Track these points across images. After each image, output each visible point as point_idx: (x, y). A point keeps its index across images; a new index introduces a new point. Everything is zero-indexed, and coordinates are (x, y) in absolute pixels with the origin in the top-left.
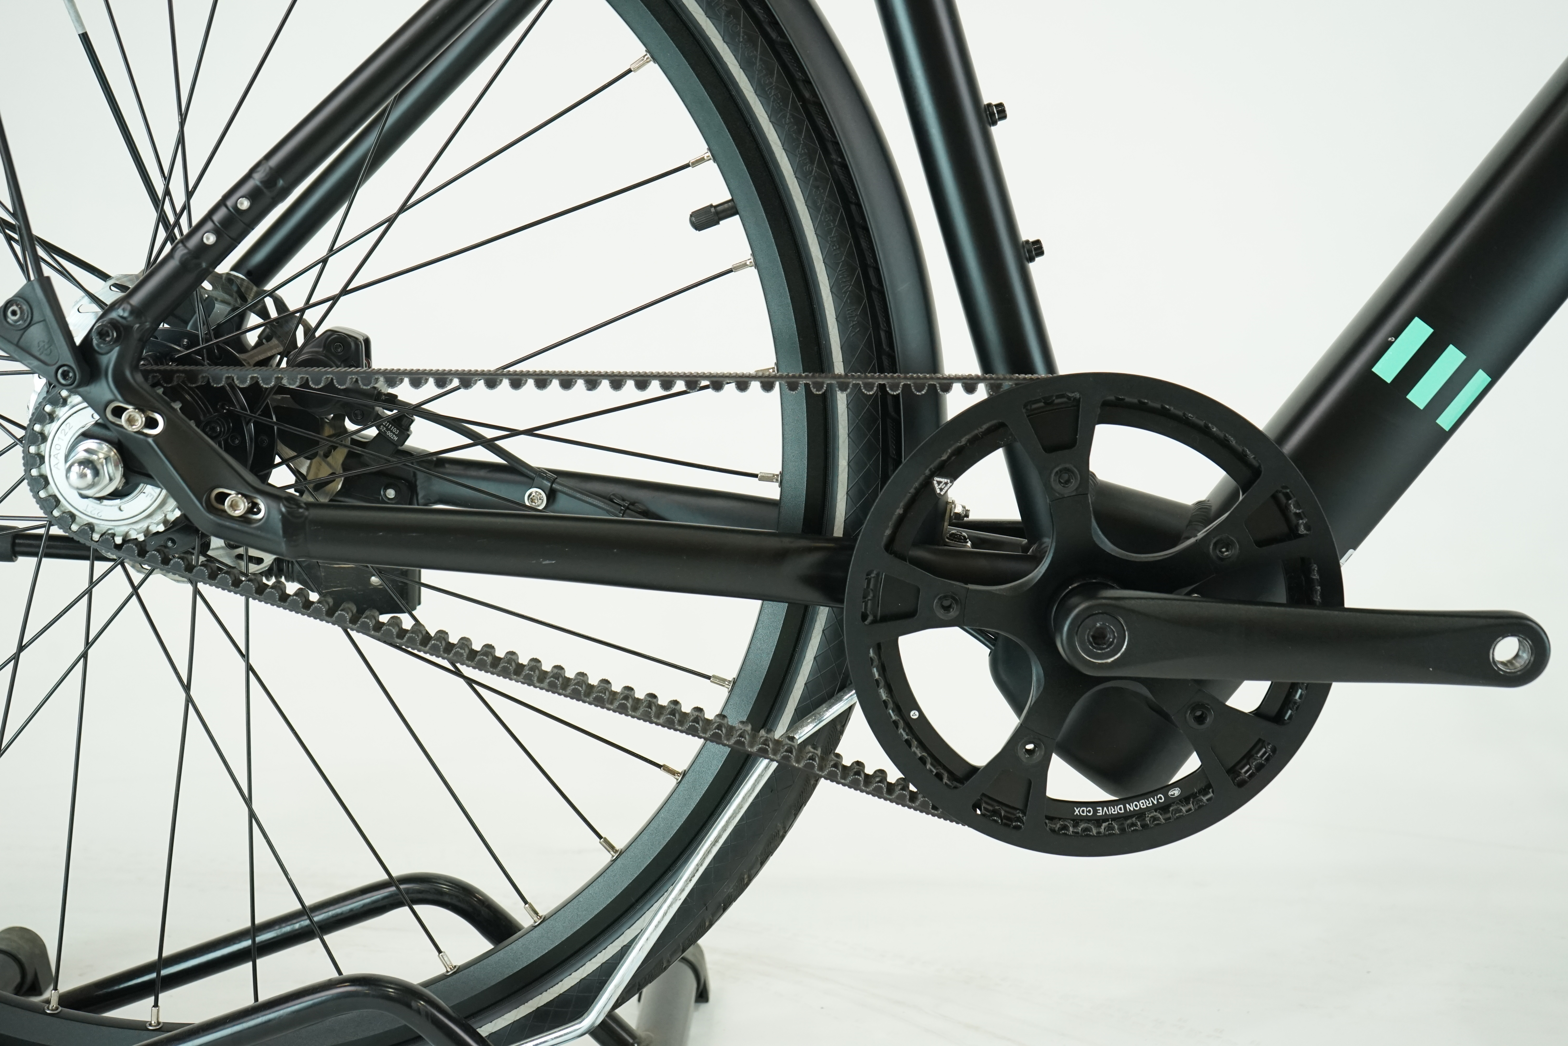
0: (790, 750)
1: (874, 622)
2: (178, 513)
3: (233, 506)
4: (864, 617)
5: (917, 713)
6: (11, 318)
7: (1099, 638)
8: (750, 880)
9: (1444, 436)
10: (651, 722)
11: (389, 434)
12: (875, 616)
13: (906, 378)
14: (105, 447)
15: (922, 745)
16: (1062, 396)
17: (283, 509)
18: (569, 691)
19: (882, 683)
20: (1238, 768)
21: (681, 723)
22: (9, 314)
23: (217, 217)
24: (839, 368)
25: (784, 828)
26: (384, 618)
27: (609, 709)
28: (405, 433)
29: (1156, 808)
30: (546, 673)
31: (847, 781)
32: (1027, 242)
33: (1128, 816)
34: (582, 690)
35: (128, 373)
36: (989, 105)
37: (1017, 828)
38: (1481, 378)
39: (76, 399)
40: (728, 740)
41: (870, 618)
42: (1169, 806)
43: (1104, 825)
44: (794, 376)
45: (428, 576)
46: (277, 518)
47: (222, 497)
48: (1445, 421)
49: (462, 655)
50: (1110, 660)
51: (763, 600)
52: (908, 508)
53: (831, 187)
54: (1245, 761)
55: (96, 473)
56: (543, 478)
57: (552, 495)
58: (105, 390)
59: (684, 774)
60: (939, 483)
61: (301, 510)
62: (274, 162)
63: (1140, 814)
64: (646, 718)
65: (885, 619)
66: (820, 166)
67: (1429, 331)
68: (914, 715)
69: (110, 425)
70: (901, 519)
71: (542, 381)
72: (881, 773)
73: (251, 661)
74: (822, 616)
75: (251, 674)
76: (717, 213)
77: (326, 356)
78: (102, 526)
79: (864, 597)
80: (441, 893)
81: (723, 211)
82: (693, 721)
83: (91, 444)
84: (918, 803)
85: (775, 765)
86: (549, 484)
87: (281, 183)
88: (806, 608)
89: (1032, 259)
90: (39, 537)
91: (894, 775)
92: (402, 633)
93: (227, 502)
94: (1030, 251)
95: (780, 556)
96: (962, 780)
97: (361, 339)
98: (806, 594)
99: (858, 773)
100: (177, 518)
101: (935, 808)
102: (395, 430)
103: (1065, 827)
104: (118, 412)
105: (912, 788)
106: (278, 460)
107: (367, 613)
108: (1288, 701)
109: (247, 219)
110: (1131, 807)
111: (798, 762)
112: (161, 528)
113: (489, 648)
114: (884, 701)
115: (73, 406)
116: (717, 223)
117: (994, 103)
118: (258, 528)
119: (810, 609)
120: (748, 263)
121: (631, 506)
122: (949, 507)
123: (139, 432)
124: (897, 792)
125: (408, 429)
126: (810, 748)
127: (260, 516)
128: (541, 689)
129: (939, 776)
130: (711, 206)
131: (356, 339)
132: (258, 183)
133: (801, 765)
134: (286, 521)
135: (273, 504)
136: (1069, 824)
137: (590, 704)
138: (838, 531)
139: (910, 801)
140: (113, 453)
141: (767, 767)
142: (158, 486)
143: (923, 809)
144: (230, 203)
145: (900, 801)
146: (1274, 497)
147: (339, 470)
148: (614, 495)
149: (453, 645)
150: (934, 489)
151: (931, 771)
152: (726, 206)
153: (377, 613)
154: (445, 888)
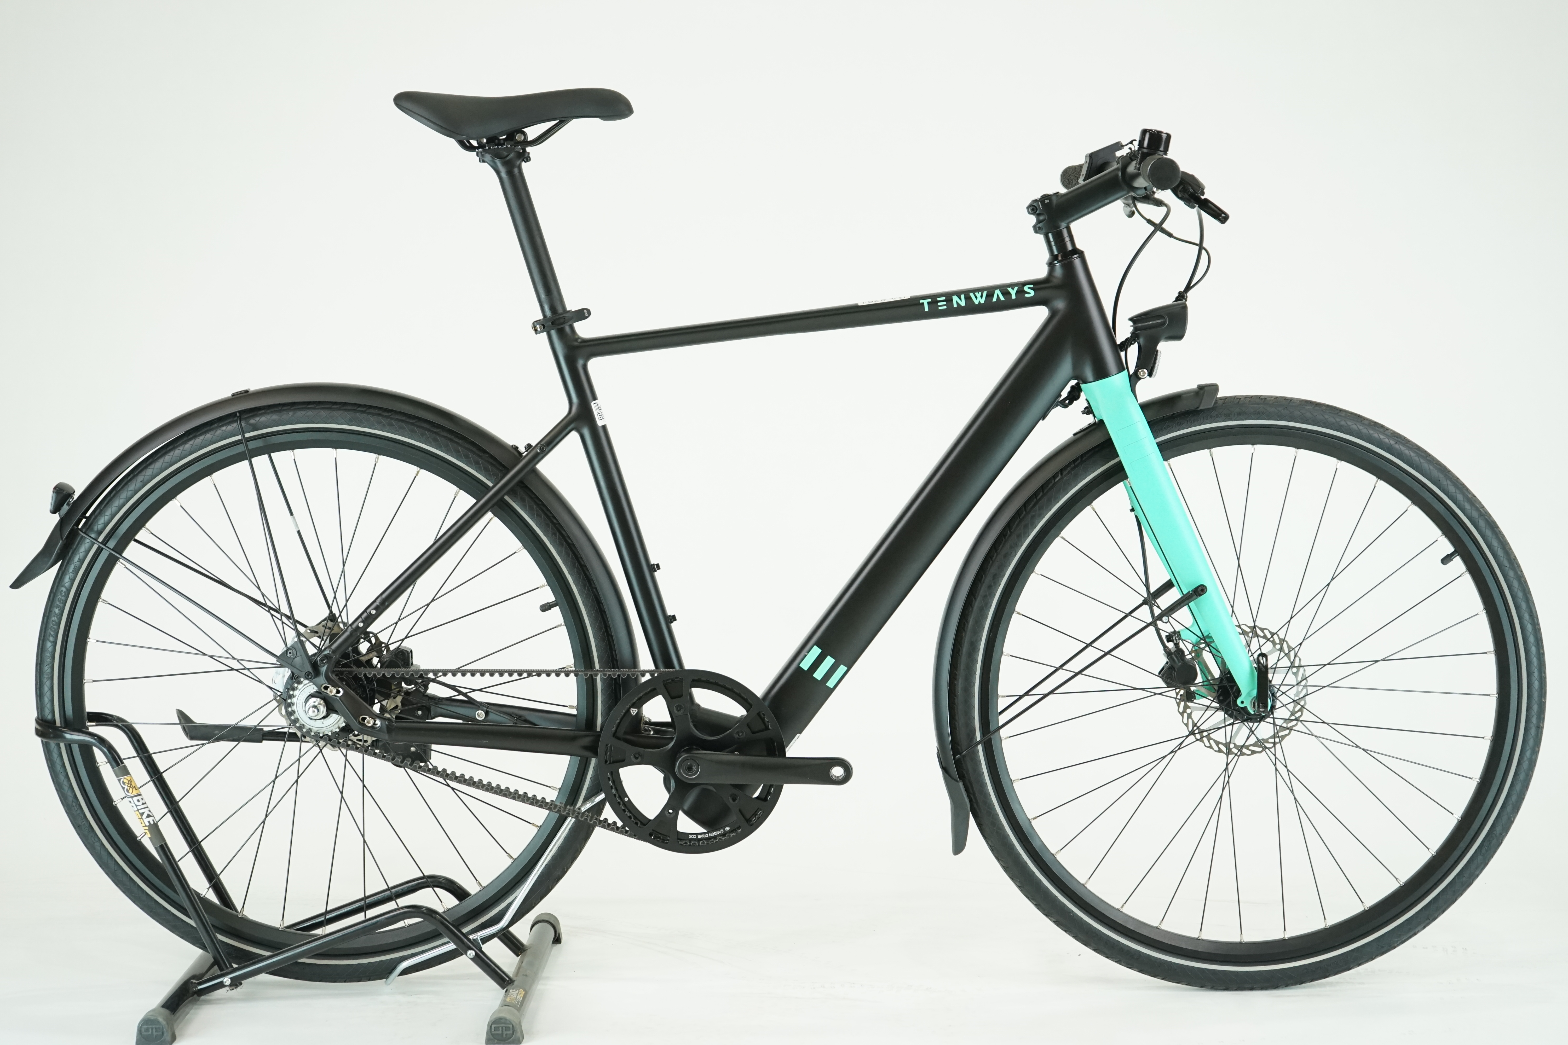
0: (578, 813)
1: (610, 763)
2: (344, 724)
3: (369, 722)
4: (606, 762)
5: (627, 799)
6: (289, 655)
7: (690, 769)
8: (568, 869)
9: (831, 691)
10: (525, 803)
11: (420, 689)
12: (610, 761)
13: (619, 671)
14: (319, 699)
15: (629, 811)
16: (678, 678)
17: (387, 723)
18: (493, 791)
19: (614, 787)
20: (751, 819)
21: (537, 803)
22: (288, 653)
23: (363, 616)
24: (597, 667)
25: (581, 847)
26: (422, 764)
27: (509, 798)
28: (426, 688)
29: (721, 835)
30: (484, 785)
31: (601, 825)
32: (670, 616)
33: (710, 838)
34: (498, 791)
35: (330, 674)
36: (654, 564)
37: (667, 843)
38: (842, 669)
39: (306, 682)
40: (555, 810)
41: (608, 762)
42: (726, 834)
43: (701, 842)
44: (577, 671)
45: (434, 747)
46: (385, 726)
47: (364, 719)
48: (831, 684)
49: (452, 778)
50: (694, 777)
51: (571, 755)
52: (621, 720)
53: (593, 597)
54: (754, 816)
55: (318, 711)
56: (483, 706)
57: (487, 713)
58: (322, 680)
59: (540, 827)
60: (633, 710)
61: (394, 724)
62: (384, 596)
63: (715, 837)
64: (523, 801)
65: (614, 762)
66: (588, 590)
67: (820, 651)
68: (626, 799)
69: (322, 692)
70: (619, 724)
71: (483, 673)
72: (615, 823)
73: (365, 783)
74: (593, 761)
75: (365, 788)
76: (550, 606)
77: (395, 659)
78: (314, 730)
79: (606, 754)
80: (441, 882)
81: (552, 605)
82: (541, 802)
83: (314, 699)
84: (628, 834)
85: (574, 820)
86: (486, 709)
87: (387, 604)
88: (587, 759)
89: (672, 622)
90: (285, 733)
91: (620, 824)
92: (429, 770)
93: (366, 721)
94: (670, 619)
95: (573, 739)
96: (645, 825)
97: (409, 651)
98: (587, 753)
99: (605, 822)
100: (343, 726)
101: (635, 835)
102: (422, 687)
103: (686, 843)
104: (326, 688)
105: (627, 829)
106: (376, 701)
107: (416, 762)
108: (769, 793)
109: (374, 617)
110: (711, 835)
111: (582, 818)
112: (338, 730)
113: (462, 776)
114: (614, 794)
115: (305, 685)
116: (550, 609)
117: (655, 563)
118: (377, 731)
119: (589, 759)
120: (562, 624)
121: (520, 718)
122: (643, 718)
123: (334, 695)
124: (620, 829)
125: (428, 687)
126: (586, 813)
127: (378, 725)
128: (483, 790)
129: (636, 823)
130: (548, 603)
131: (407, 651)
132: (378, 604)
133: (583, 819)
134: (388, 727)
135: (383, 722)
136: (688, 842)
137: (502, 796)
138: (598, 729)
139: (626, 833)
140: (322, 702)
141: (570, 821)
142: (339, 715)
143: (630, 836)
144: (368, 611)
145: (621, 833)
146: (759, 714)
147: (400, 705)
148: (512, 713)
149: (449, 774)
150: (631, 713)
151: (633, 821)
152: (553, 603)
153: (419, 762)
154: (442, 881)
